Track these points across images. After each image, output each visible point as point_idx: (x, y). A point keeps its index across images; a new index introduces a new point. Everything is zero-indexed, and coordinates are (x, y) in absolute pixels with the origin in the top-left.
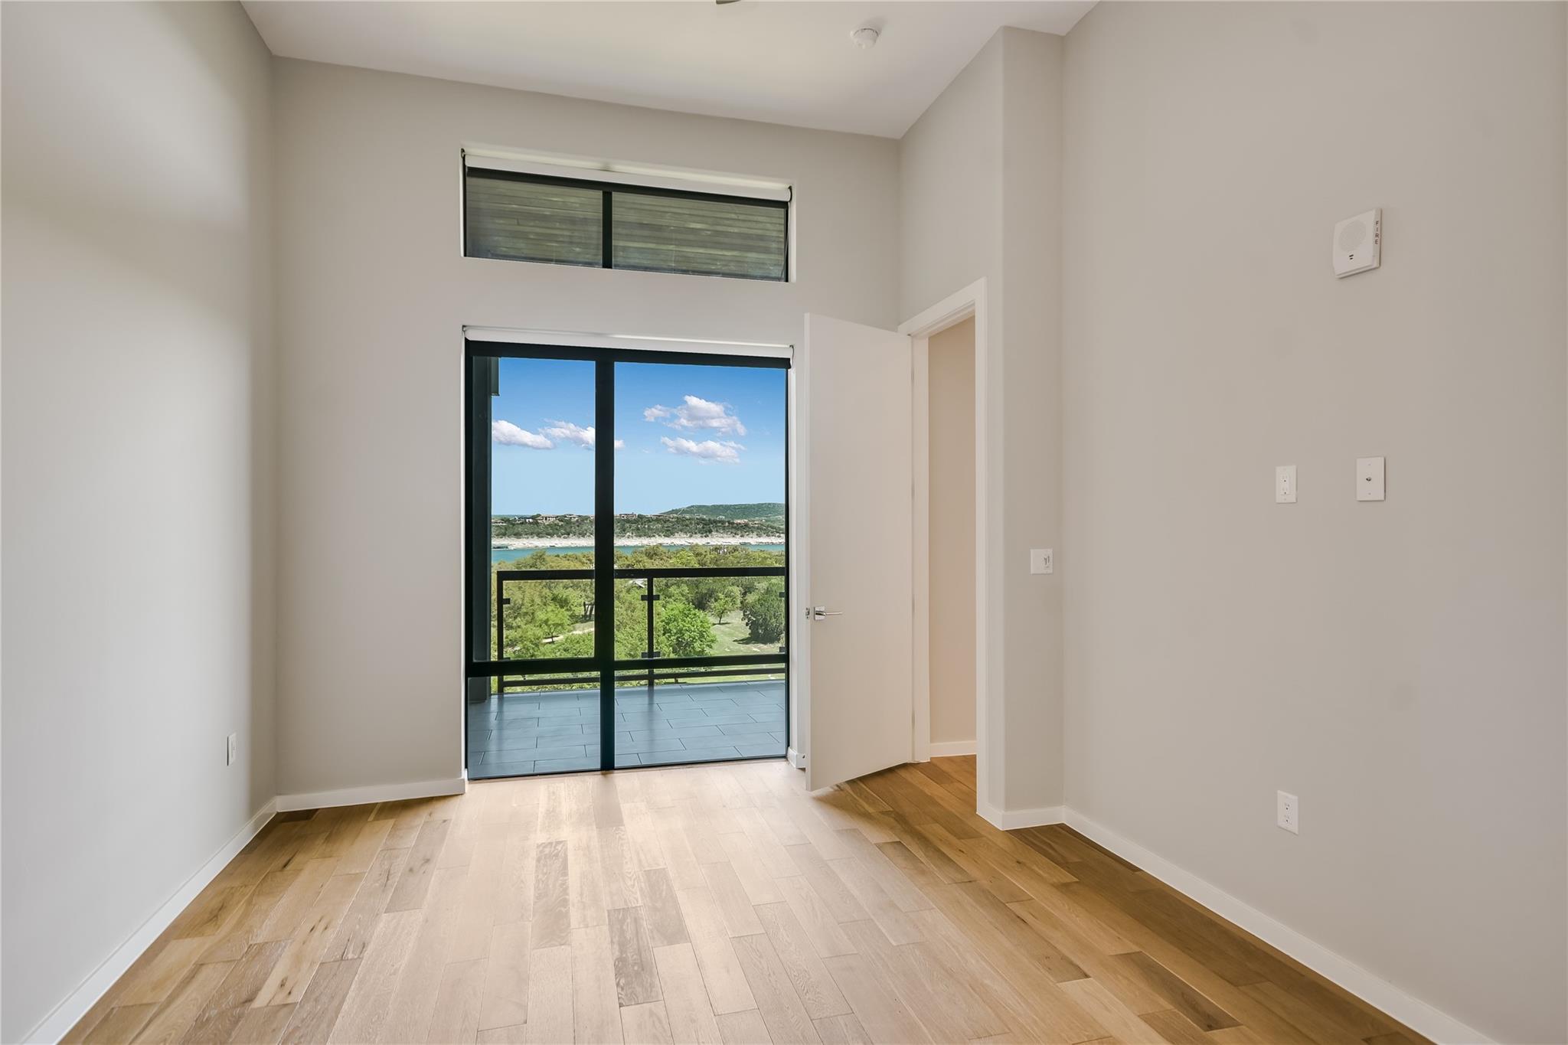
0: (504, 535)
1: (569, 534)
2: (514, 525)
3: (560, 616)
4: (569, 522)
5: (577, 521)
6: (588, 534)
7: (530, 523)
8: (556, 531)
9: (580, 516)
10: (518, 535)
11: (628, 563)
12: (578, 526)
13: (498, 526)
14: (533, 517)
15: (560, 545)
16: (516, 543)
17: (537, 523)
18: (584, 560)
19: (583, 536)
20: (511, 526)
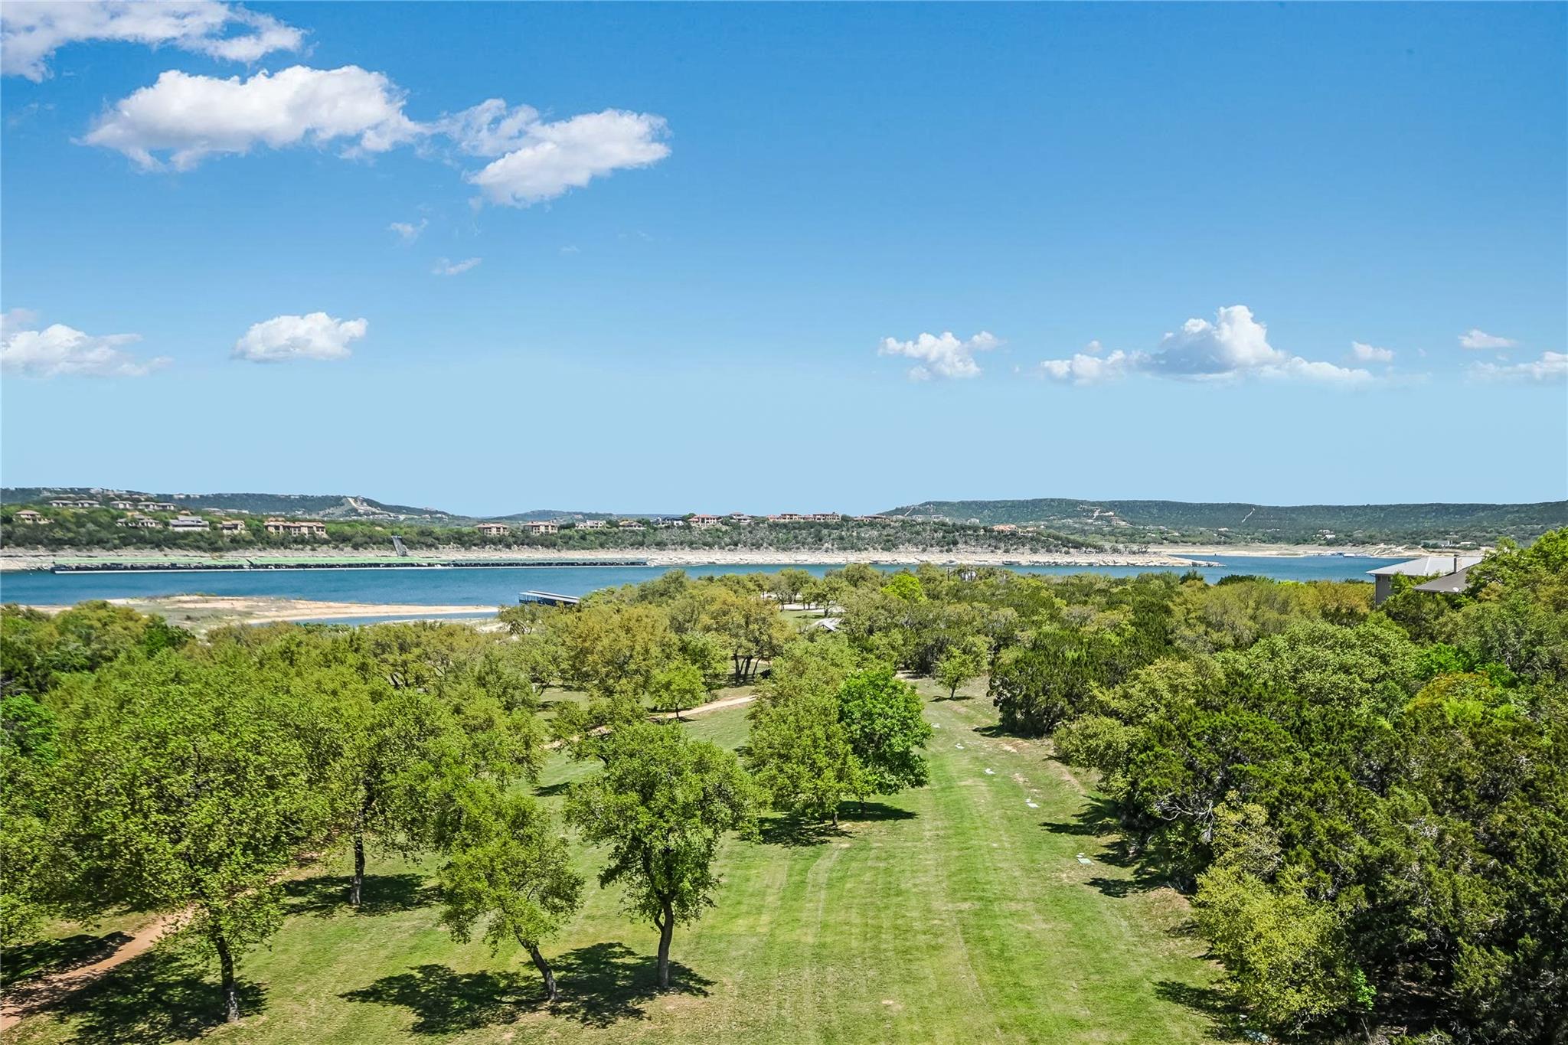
0: (641, 544)
1: (736, 545)
2: (655, 529)
3: (690, 677)
4: (736, 527)
5: (749, 524)
6: (765, 545)
7: (679, 527)
8: (717, 539)
9: (753, 517)
10: (661, 545)
11: (816, 591)
12: (750, 532)
13: (633, 531)
14: (683, 519)
15: (723, 562)
16: (659, 557)
17: (689, 527)
18: (751, 585)
19: (758, 548)
20: (652, 531)
